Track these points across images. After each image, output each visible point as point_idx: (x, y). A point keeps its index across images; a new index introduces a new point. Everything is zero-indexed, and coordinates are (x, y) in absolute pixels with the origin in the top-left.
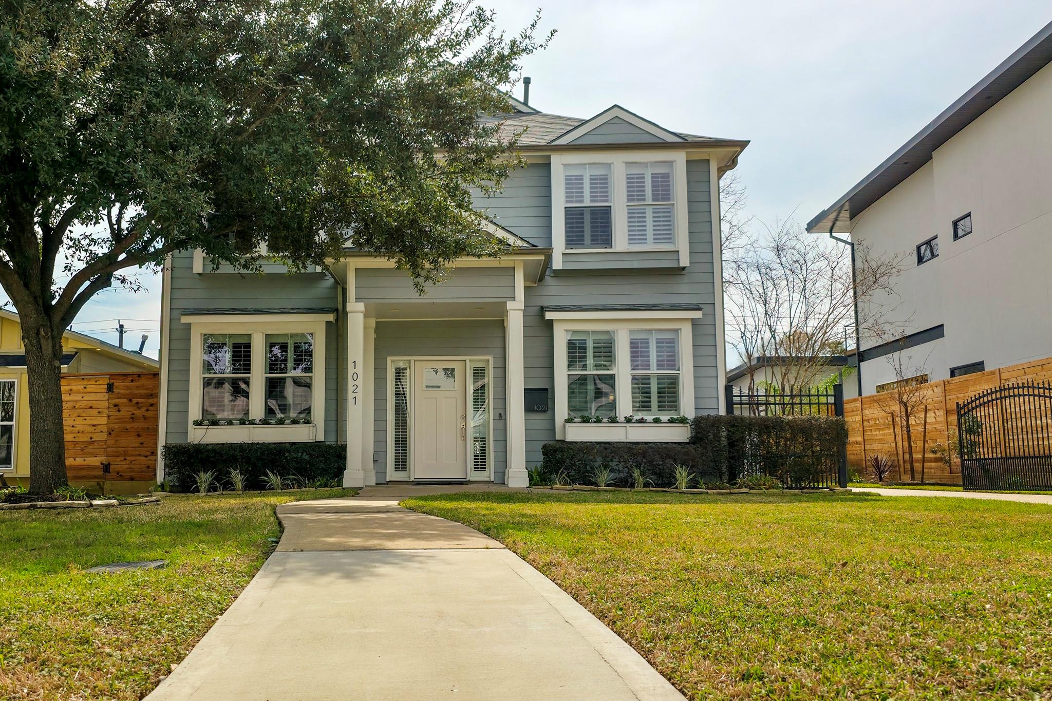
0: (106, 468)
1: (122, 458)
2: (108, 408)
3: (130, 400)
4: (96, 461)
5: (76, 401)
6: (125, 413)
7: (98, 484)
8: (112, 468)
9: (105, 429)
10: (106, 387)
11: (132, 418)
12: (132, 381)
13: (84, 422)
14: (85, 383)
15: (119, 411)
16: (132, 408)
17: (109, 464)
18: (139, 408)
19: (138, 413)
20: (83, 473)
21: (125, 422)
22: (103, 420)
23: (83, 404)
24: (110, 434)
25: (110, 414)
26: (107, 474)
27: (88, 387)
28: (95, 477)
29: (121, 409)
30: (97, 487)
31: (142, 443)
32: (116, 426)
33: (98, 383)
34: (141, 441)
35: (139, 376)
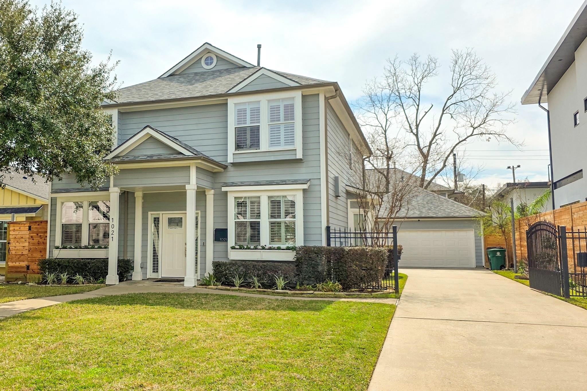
0: (28, 267)
1: (34, 263)
2: (29, 238)
3: (38, 234)
4: (24, 264)
5: (16, 235)
6: (36, 241)
7: (24, 275)
8: (30, 267)
9: (27, 248)
10: (28, 228)
11: (38, 243)
12: (39, 225)
13: (19, 245)
14: (20, 226)
15: (33, 240)
16: (38, 238)
17: (29, 265)
18: (41, 238)
19: (40, 240)
20: (19, 270)
21: (36, 245)
22: (26, 244)
23: (19, 236)
24: (29, 251)
25: (30, 241)
26: (28, 270)
27: (21, 228)
28: (24, 272)
29: (34, 238)
30: (24, 277)
31: (42, 256)
32: (32, 247)
33: (25, 226)
34: (42, 255)
35: (41, 222)
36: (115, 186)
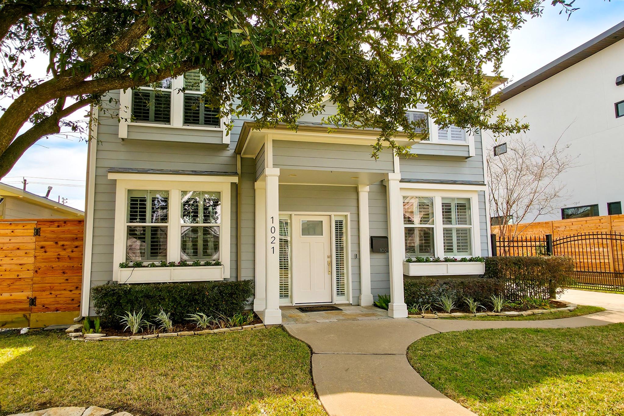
0: (33, 302)
1: (48, 293)
2: (35, 249)
3: (57, 243)
4: (23, 295)
5: (4, 243)
6: (52, 253)
7: (25, 316)
8: (38, 301)
9: (32, 267)
10: (33, 231)
11: (58, 258)
12: (58, 226)
13: (12, 262)
14: (12, 227)
15: (45, 252)
16: (58, 250)
17: (35, 298)
18: (65, 249)
19: (63, 253)
20: (9, 306)
21: (51, 261)
22: (31, 260)
23: (11, 246)
24: (36, 272)
25: (37, 254)
26: (33, 307)
27: (15, 231)
28: (21, 310)
29: (47, 250)
30: (24, 319)
31: (67, 280)
32: (42, 265)
33: (25, 228)
34: (66, 278)
35: (65, 222)
36: (275, 165)
